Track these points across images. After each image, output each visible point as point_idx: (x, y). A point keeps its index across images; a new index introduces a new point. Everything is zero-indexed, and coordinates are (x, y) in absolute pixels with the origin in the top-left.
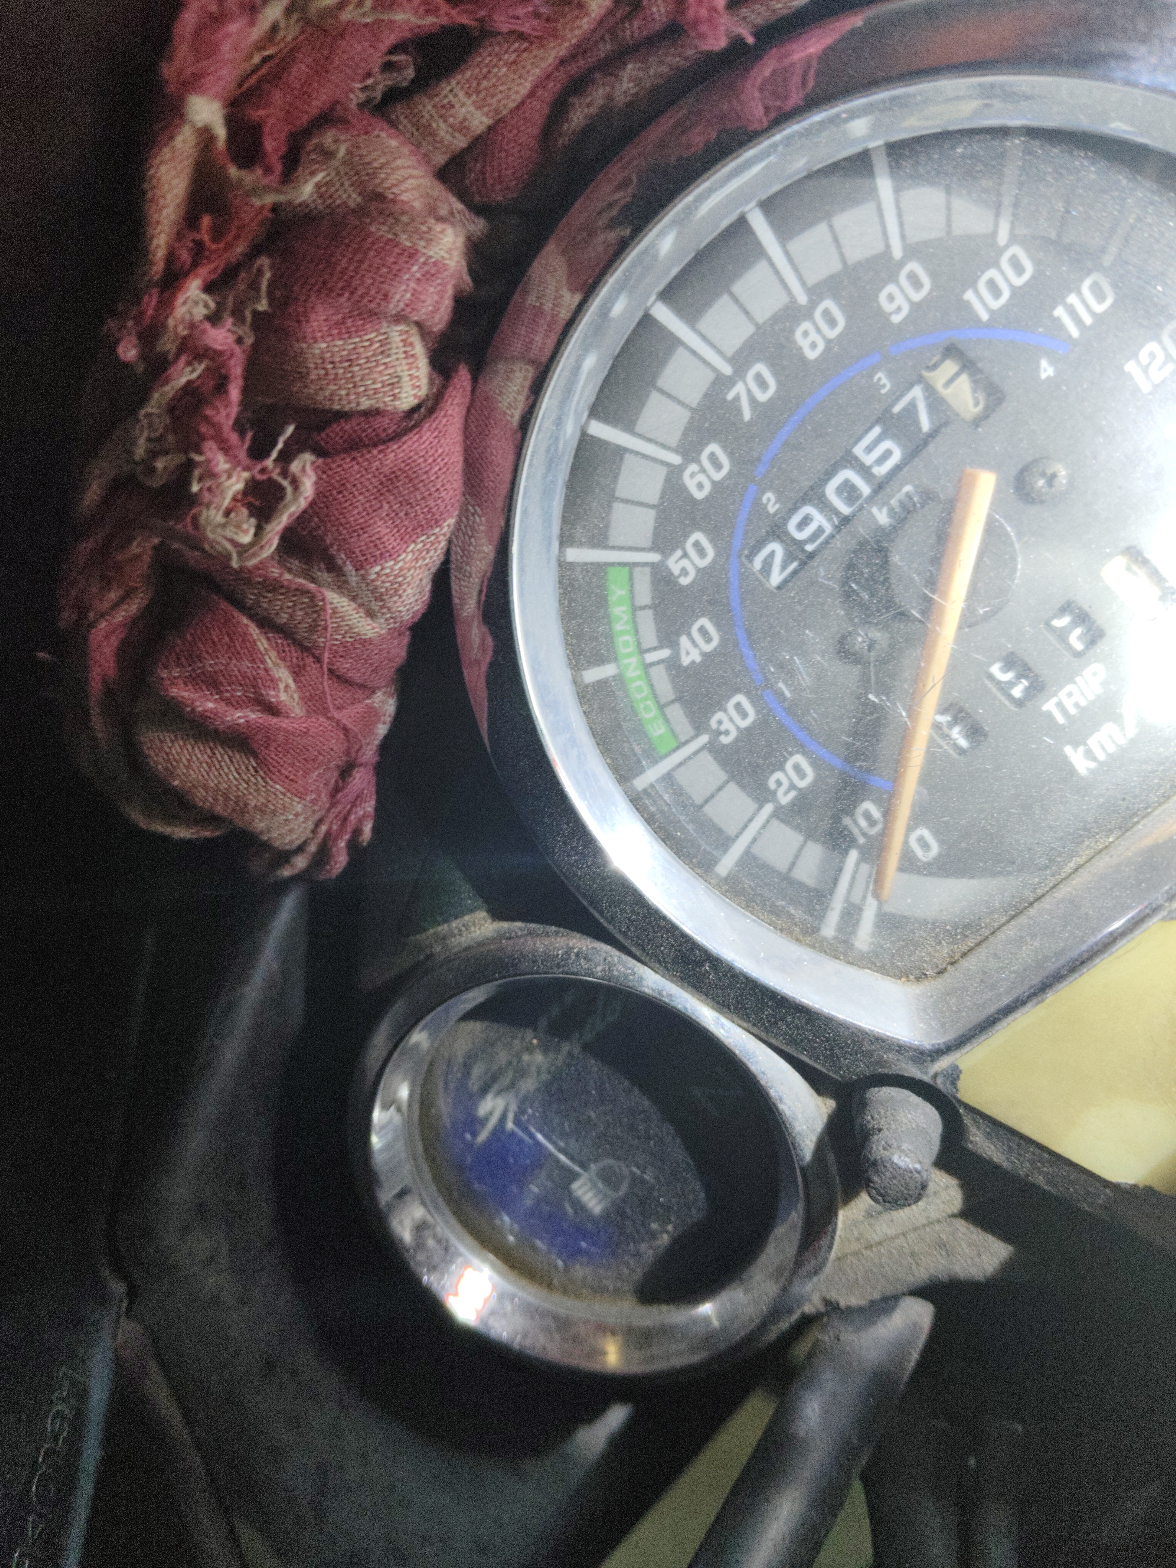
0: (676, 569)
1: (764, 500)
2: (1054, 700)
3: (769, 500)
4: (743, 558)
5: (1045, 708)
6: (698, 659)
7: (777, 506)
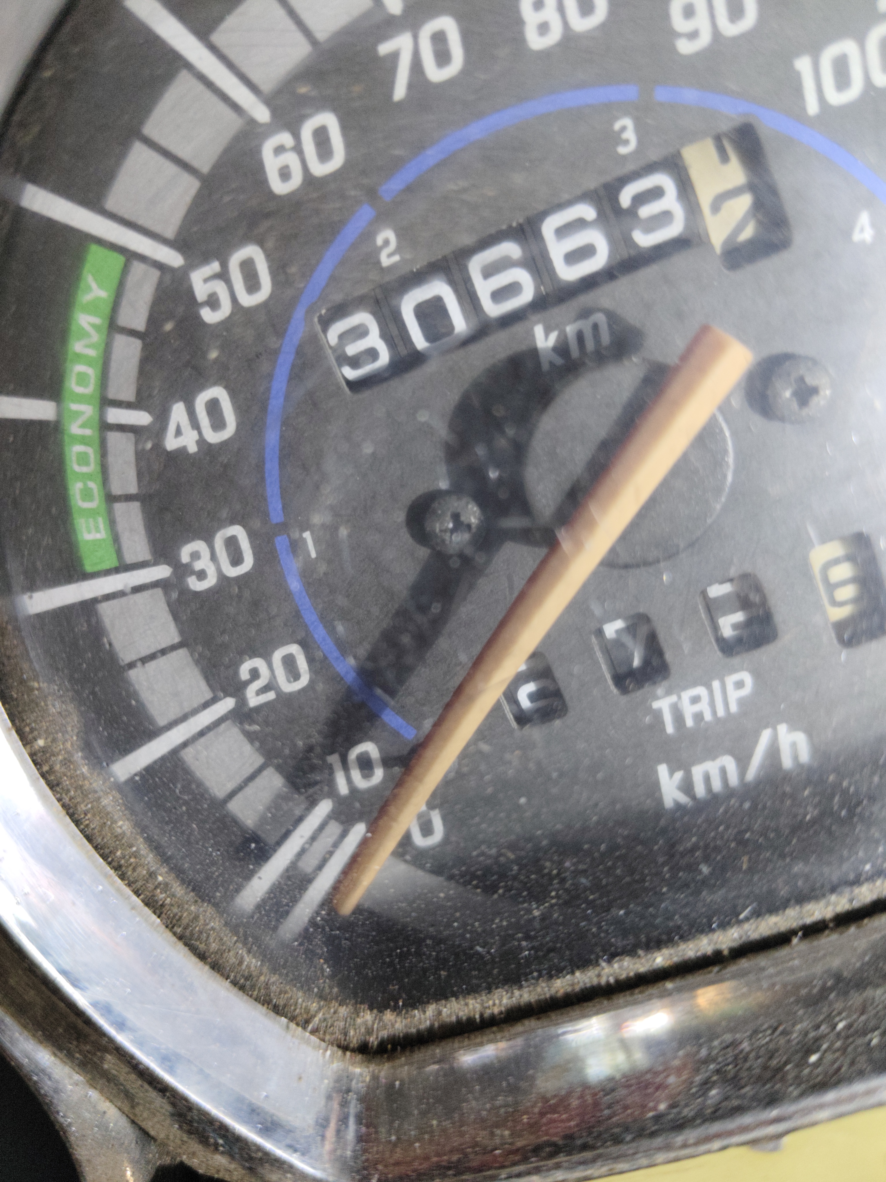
0: (201, 291)
1: (379, 241)
2: (673, 698)
3: (387, 242)
4: (316, 320)
5: (656, 705)
6: (193, 448)
7: (396, 258)
